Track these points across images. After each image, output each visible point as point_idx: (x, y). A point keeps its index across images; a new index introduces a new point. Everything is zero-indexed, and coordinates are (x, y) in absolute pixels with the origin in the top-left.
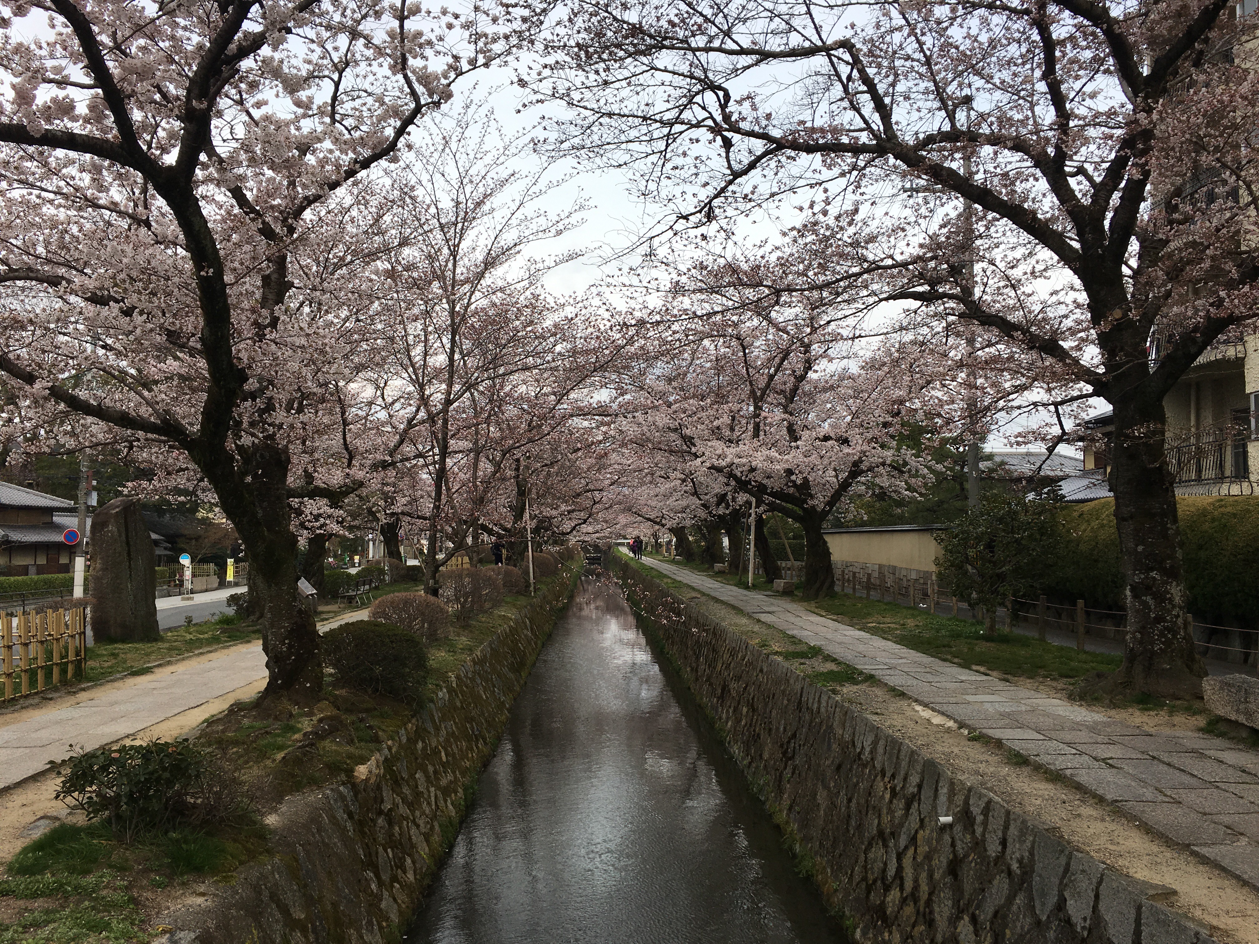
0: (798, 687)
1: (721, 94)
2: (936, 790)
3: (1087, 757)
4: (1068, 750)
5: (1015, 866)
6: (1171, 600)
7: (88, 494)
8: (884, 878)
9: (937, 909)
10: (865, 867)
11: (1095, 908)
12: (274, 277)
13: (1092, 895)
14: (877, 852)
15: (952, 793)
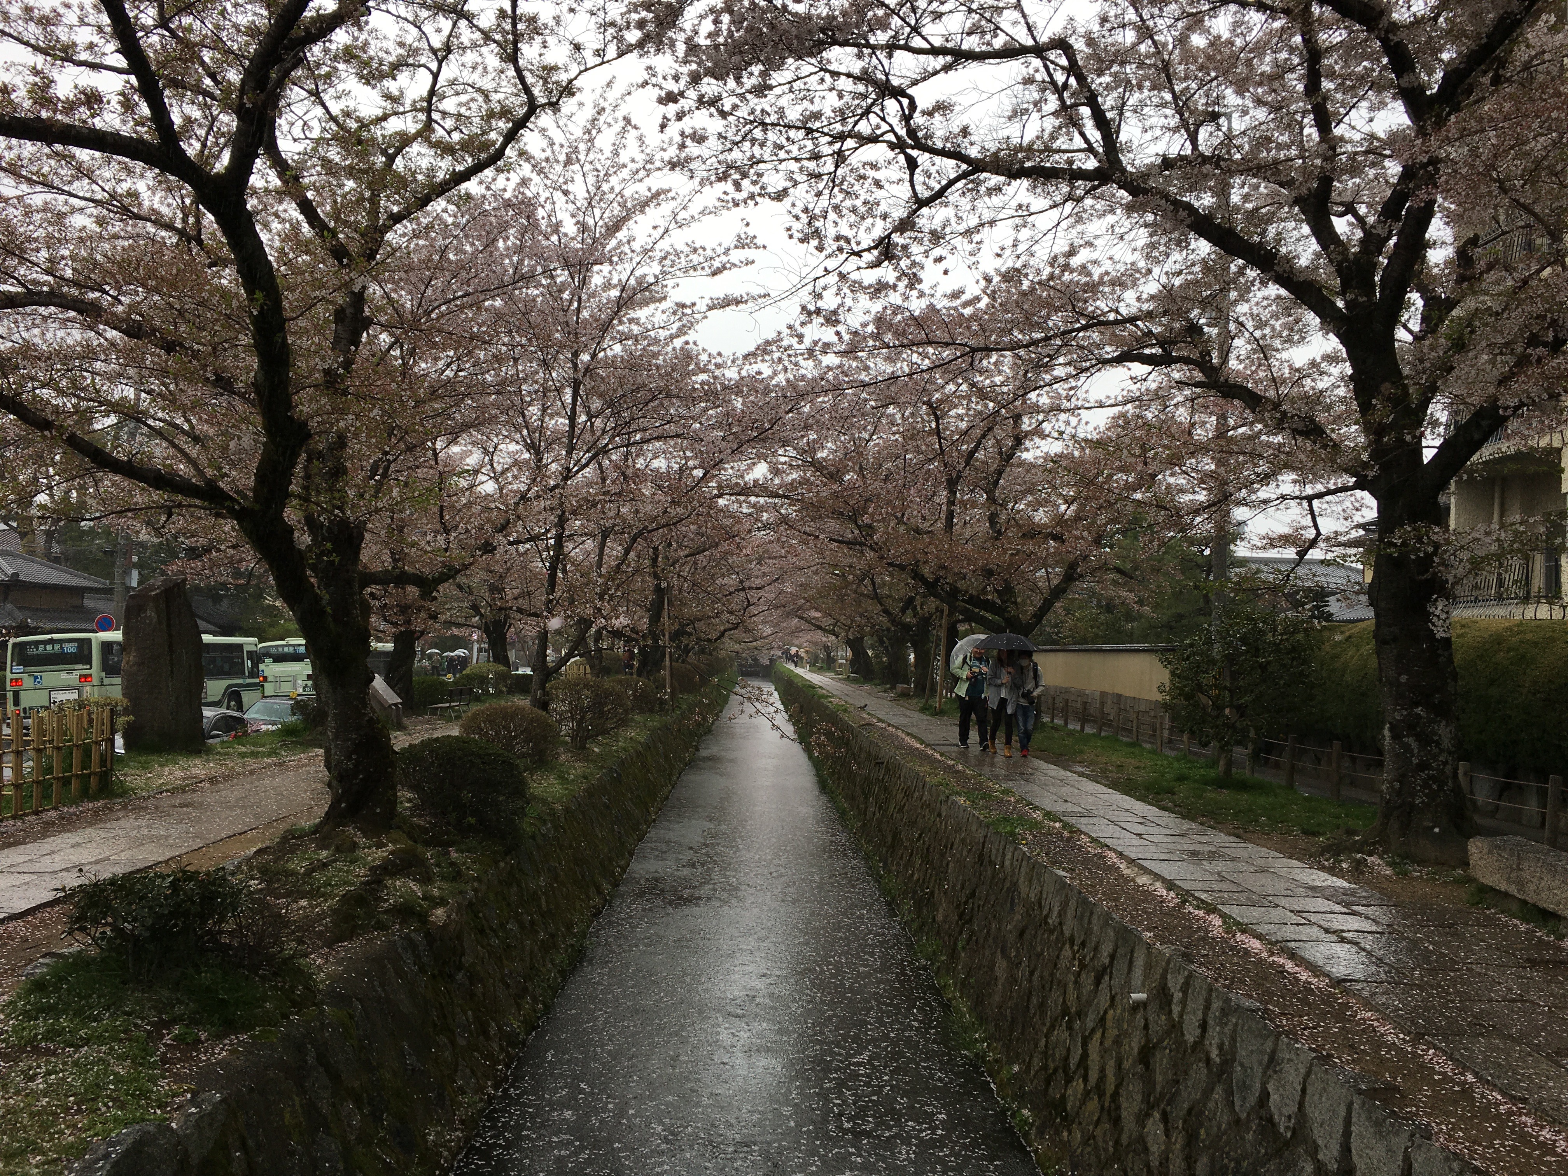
0: (980, 835)
1: (905, 102)
2: (1131, 962)
3: (1315, 929)
4: (1296, 919)
5: (1214, 1053)
6: (1438, 743)
7: (127, 573)
8: (1066, 1068)
9: (1124, 1105)
10: (1045, 1054)
11: (1301, 1105)
12: (349, 311)
13: (1299, 1088)
14: (1061, 1034)
15: (1149, 967)
